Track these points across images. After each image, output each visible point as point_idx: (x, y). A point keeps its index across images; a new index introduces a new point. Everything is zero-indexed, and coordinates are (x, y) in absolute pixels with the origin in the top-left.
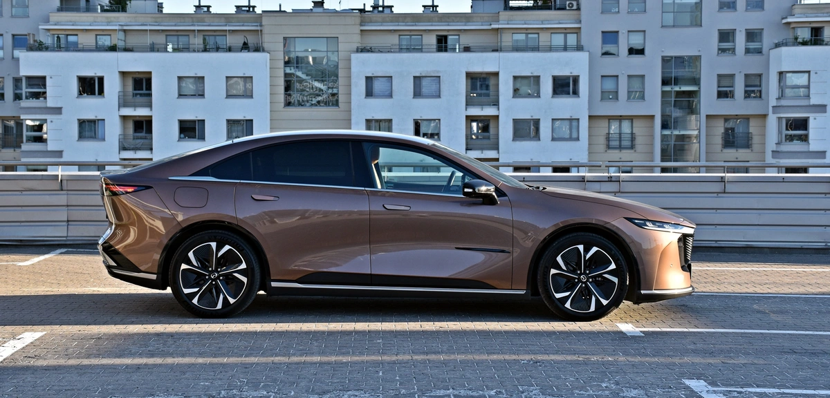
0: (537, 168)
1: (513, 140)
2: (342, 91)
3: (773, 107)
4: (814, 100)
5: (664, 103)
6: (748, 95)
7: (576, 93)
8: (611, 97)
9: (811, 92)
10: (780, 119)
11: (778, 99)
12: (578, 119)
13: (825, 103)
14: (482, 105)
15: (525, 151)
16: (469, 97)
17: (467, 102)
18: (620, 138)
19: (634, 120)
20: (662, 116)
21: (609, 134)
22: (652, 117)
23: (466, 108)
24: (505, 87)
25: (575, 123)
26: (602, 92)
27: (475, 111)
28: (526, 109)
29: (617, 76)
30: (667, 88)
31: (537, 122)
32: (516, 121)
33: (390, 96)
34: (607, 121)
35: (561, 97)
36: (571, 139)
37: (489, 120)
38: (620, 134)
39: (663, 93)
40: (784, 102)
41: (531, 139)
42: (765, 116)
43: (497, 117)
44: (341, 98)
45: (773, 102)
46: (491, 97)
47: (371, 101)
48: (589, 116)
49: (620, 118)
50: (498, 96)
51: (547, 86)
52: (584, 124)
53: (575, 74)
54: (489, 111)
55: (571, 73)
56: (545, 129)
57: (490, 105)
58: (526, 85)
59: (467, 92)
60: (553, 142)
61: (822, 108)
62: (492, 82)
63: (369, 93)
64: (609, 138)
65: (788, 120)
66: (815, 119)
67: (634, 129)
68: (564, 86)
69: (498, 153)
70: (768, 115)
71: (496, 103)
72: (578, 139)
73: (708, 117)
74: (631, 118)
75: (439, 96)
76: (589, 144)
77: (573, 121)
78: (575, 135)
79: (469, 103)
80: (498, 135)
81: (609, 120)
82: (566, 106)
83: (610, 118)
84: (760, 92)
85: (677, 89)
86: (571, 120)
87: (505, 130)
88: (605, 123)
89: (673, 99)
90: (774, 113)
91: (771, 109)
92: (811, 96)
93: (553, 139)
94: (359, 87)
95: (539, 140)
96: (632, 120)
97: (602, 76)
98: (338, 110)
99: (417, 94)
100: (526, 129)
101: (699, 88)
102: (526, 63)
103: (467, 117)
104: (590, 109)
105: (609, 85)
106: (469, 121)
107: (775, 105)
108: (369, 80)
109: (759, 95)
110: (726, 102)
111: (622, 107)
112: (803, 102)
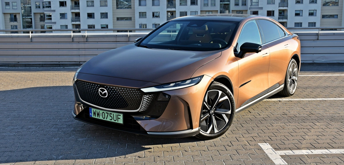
2: (132, 4)
4: (260, 6)
5: (221, 7)
6: (243, 5)
7: (197, 4)
8: (206, 5)
9: (259, 4)
10: (251, 11)
11: (251, 6)
12: (198, 11)
14: (171, 8)
20: (220, 10)
22: (217, 10)
23: (167, 9)
25: (197, 13)
26: (204, 4)
27: (169, 10)
28: (183, 9)
30: (222, 3)
31: (186, 12)
32: (181, 12)
33: (146, 6)
35: (193, 5)
37: (173, 12)
39: (220, 4)
40: (252, 7)
42: (247, 10)
43: (175, 11)
44: (132, 6)
45: (249, 6)
47: (140, 7)
48: (201, 11)
49: (209, 11)
50: (175, 5)
52: (199, 13)
54: (173, 9)
56: (189, 15)
58: (183, 2)
59: (167, 4)
61: (262, 8)
62: (174, 1)
63: (140, 5)
65: (253, 11)
66: (260, 11)
68: (194, 3)
71: (175, 7)
73: (232, 10)
74: (212, 11)
75: (159, 5)
79: (168, 7)
80: (175, 16)
82: (194, 8)
83: (206, 11)
85: (224, 3)
86: (195, 12)
87: (178, 14)
88: (205, 13)
89: (223, 6)
90: (249, 9)
91: (248, 9)
94: (137, 3)
98: (131, 9)
99: (153, 5)
100: (183, 14)
101: (230, 3)
103: (167, 11)
104: (201, 9)
105: (206, 2)
108: (140, 1)
109: (245, 5)
110: (237, 7)
111: (209, 8)
112: (257, 7)
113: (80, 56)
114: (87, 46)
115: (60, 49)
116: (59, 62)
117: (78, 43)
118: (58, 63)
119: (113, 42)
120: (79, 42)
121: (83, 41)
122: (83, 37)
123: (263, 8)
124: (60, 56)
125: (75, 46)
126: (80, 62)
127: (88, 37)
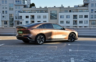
0: (82, 27)
2: (57, 17)
7: (87, 17)
8: (92, 18)
15: (81, 25)
16: (73, 18)
21: (92, 23)
24: (78, 17)
27: (74, 20)
28: (81, 19)
33: (63, 18)
46: (76, 18)
49: (93, 21)
51: (84, 17)
52: (89, 21)
53: (87, 15)
54: (76, 20)
56: (83, 22)
58: (81, 17)
60: (84, 24)
62: (76, 16)
63: (61, 18)
69: (77, 25)
72: (88, 23)
74: (95, 21)
75: (70, 18)
77: (87, 21)
82: (86, 19)
87: (78, 22)
88: (91, 21)
94: (59, 17)
98: (57, 20)
99: (67, 18)
100: (81, 22)
102: (81, 14)
104: (89, 19)
105: (92, 16)
108: (61, 16)
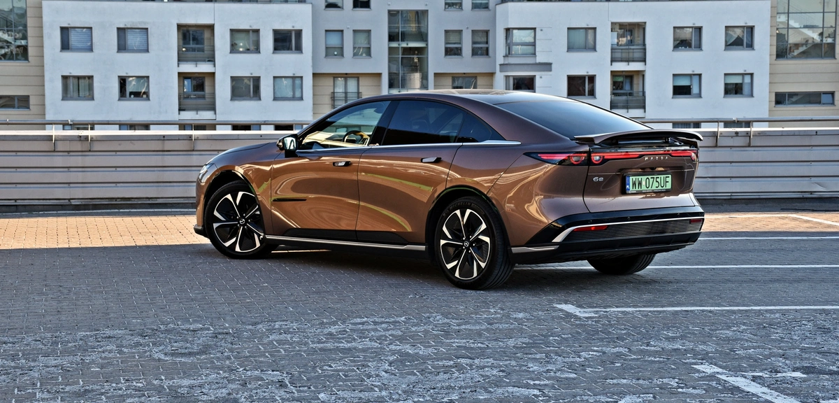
0: (258, 126)
1: (231, 100)
2: (31, 42)
3: (500, 65)
4: (540, 58)
5: (390, 60)
6: (475, 52)
7: (299, 48)
8: (336, 53)
9: (537, 50)
10: (507, 77)
11: (506, 56)
12: (302, 77)
13: (550, 61)
14: (196, 61)
15: (246, 111)
16: (181, 52)
17: (178, 57)
18: (346, 97)
19: (360, 79)
20: (390, 74)
21: (334, 93)
22: (379, 75)
23: (178, 64)
24: (222, 41)
25: (298, 82)
26: (327, 48)
27: (188, 68)
28: (245, 65)
29: (342, 31)
30: (394, 45)
31: (257, 80)
32: (233, 79)
33: (91, 49)
34: (332, 79)
35: (283, 53)
36: (293, 98)
37: (204, 77)
38: (346, 93)
39: (390, 49)
40: (511, 60)
41: (251, 99)
42: (492, 75)
43: (213, 74)
44: (31, 51)
45: (500, 60)
46: (206, 52)
47: (67, 55)
48: (313, 74)
49: (346, 76)
50: (214, 51)
51: (267, 42)
52: (308, 82)
53: (297, 28)
54: (204, 68)
55: (293, 27)
56: (266, 88)
57: (204, 61)
58: (245, 39)
59: (179, 46)
60: (275, 102)
61: (547, 66)
62: (207, 34)
63: (65, 46)
64: (334, 97)
65: (515, 78)
66: (541, 77)
67: (360, 88)
68: (285, 41)
69: (215, 114)
70: (495, 73)
71: (211, 59)
72: (301, 99)
73: (436, 75)
74: (357, 76)
75: (147, 51)
76: (314, 104)
77: (296, 79)
78: (298, 94)
79: (181, 59)
80: (213, 94)
81: (334, 78)
82: (288, 63)
83: (335, 76)
84: (487, 49)
85: (404, 45)
86: (294, 78)
87: (223, 89)
88: (330, 81)
89: (400, 56)
90: (501, 71)
91: (498, 67)
92: (537, 54)
93: (275, 99)
94: (53, 40)
95: (260, 99)
96: (358, 78)
97: (326, 31)
98: (28, 64)
99: (122, 47)
100: (246, 88)
101: (427, 45)
102: (244, 15)
103: (179, 73)
104: (314, 66)
105: (334, 41)
106: (182, 79)
107: (502, 63)
108: (65, 31)
109: (486, 52)
110: (454, 59)
111: (348, 64)
112: (530, 60)
113: (71, 185)
114: (90, 160)
115: (18, 170)
116: (16, 200)
117: (66, 154)
118: (12, 203)
119: (154, 151)
120: (69, 152)
121: (80, 149)
122: (80, 140)
123: (553, 66)
124: (18, 186)
125: (58, 161)
126: (71, 201)
127: (94, 138)
